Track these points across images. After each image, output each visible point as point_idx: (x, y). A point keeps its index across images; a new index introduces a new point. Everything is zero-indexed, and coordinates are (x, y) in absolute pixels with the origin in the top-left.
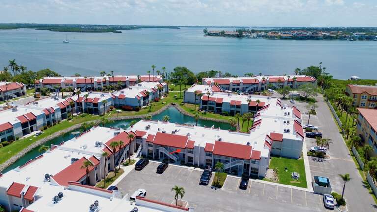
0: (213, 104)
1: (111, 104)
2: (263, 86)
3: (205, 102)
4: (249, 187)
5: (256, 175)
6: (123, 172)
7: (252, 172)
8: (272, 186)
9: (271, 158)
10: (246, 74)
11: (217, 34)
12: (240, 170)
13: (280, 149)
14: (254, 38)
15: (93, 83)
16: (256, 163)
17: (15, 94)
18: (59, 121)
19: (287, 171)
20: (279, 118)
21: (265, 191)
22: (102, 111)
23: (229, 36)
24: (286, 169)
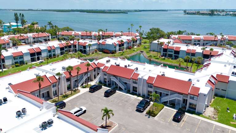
0: (171, 52)
1: (96, 48)
2: (221, 43)
3: (165, 50)
4: (183, 121)
5: (193, 110)
6: (79, 92)
7: (189, 107)
8: (209, 123)
9: (214, 98)
10: (208, 34)
11: (194, 13)
12: (179, 104)
13: (226, 91)
14: (223, 15)
15: (92, 36)
16: (195, 99)
17: (44, 40)
18: (58, 56)
19: (229, 111)
20: (230, 64)
21: (199, 128)
22: (88, 52)
23: (203, 14)
24: (228, 109)
